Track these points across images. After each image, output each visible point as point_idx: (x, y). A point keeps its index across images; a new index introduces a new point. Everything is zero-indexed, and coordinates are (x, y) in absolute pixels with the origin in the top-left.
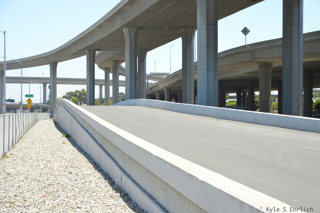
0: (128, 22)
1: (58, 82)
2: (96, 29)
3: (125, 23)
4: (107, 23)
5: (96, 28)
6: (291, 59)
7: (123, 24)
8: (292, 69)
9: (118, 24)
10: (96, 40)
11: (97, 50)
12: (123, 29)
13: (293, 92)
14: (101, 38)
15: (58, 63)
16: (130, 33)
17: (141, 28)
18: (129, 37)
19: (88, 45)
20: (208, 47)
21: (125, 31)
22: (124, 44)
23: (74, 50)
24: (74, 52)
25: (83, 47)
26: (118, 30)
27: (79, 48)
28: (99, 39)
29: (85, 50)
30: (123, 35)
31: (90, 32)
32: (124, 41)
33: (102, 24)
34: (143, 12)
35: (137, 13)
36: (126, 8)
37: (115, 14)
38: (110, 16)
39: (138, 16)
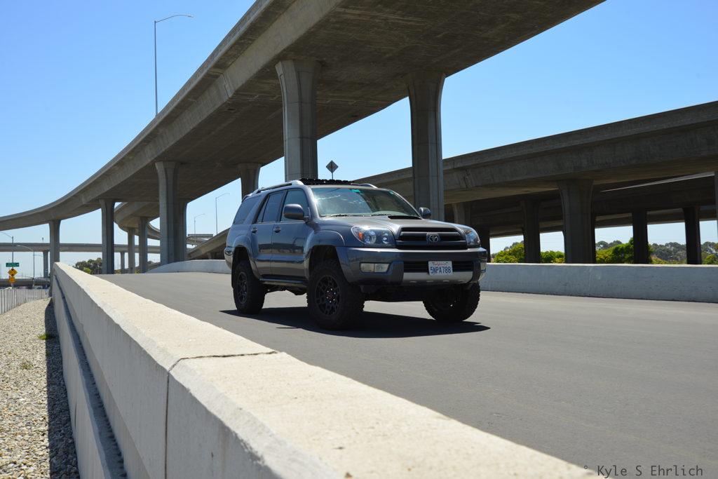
0: (164, 153)
1: (61, 249)
2: (116, 167)
3: (159, 154)
4: (131, 157)
5: (115, 165)
7: (155, 156)
9: (147, 157)
10: (116, 184)
11: (118, 201)
12: (156, 164)
14: (122, 180)
15: (62, 221)
16: (165, 169)
17: (182, 163)
18: (165, 177)
19: (104, 192)
20: (302, 174)
21: (159, 167)
22: (157, 191)
23: (84, 201)
24: (84, 203)
25: (97, 195)
26: (146, 166)
27: (91, 197)
28: (119, 182)
29: (100, 201)
30: (155, 174)
31: (107, 172)
32: (157, 185)
33: (123, 158)
34: (187, 134)
35: (179, 136)
36: (161, 130)
37: (143, 141)
38: (136, 144)
39: (179, 141)
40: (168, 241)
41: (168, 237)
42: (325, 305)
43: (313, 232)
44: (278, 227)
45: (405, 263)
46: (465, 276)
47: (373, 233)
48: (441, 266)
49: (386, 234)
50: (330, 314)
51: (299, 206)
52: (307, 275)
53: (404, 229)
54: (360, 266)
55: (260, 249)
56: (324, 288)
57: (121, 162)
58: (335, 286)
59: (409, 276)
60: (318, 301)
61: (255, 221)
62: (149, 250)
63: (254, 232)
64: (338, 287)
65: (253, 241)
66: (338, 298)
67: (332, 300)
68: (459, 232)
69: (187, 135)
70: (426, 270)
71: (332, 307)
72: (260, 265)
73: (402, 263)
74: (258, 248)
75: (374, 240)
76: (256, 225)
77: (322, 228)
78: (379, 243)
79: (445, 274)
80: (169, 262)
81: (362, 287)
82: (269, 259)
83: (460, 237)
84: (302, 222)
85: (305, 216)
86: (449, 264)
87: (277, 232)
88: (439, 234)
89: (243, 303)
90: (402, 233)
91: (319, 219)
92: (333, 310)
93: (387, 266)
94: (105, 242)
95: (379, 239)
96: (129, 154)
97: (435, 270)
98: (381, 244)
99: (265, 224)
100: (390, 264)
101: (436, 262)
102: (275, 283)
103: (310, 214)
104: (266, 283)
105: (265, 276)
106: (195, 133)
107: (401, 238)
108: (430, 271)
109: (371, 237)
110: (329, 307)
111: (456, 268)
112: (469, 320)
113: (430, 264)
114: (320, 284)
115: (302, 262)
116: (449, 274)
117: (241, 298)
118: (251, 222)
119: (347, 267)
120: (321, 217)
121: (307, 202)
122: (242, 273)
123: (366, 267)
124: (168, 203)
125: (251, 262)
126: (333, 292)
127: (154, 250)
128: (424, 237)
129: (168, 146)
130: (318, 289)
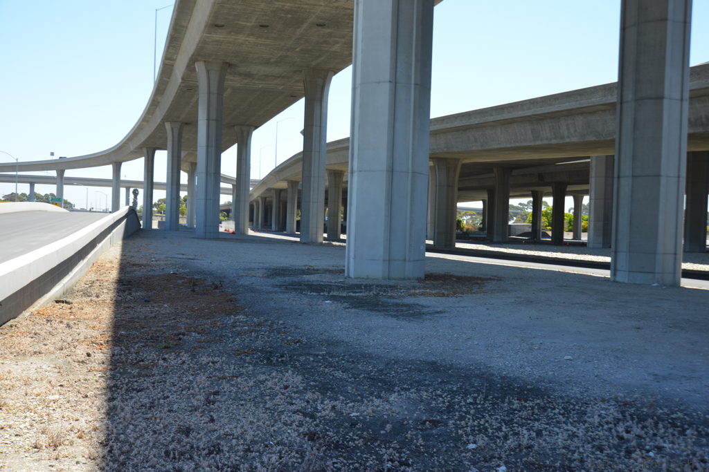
1: (122, 184)
4: (149, 116)
6: (310, 164)
8: (311, 176)
13: (311, 203)
15: (122, 163)
16: (172, 129)
19: (141, 142)
20: (207, 146)
21: (168, 126)
26: (159, 124)
30: (165, 131)
31: (139, 126)
33: (146, 117)
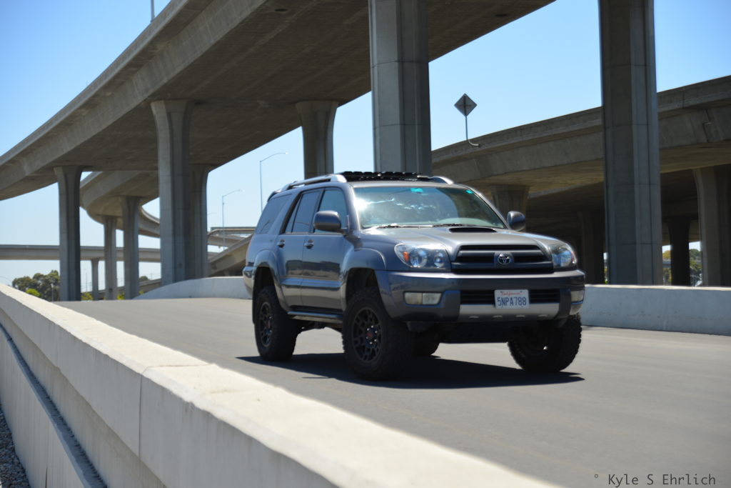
0: (165, 85)
2: (83, 110)
3: (157, 87)
4: (109, 94)
5: (81, 107)
6: (630, 156)
7: (151, 92)
8: (633, 184)
9: (138, 92)
10: (83, 140)
11: (87, 168)
12: (153, 105)
13: (638, 247)
14: (94, 134)
16: (169, 115)
17: (198, 103)
18: (167, 126)
19: (61, 154)
21: (158, 110)
22: (155, 150)
23: (28, 171)
24: (27, 174)
25: (49, 160)
27: (40, 163)
28: (88, 137)
29: (55, 169)
30: (151, 123)
31: (66, 119)
32: (154, 140)
33: (95, 96)
34: (206, 53)
35: (192, 57)
36: (160, 46)
37: (130, 65)
38: (117, 71)
39: (192, 65)
40: (175, 243)
41: (174, 234)
42: (364, 347)
43: (352, 248)
44: (310, 241)
45: (463, 292)
46: (550, 309)
47: (422, 253)
48: (511, 296)
49: (441, 255)
50: (370, 359)
51: (336, 214)
52: (343, 307)
53: (464, 247)
54: (404, 296)
55: (288, 269)
56: (363, 324)
57: (91, 101)
58: (377, 322)
59: (466, 309)
60: (356, 342)
61: (283, 231)
62: (141, 256)
63: (281, 246)
64: (379, 324)
65: (279, 259)
66: (379, 338)
67: (373, 341)
68: (543, 250)
69: (205, 56)
70: (491, 300)
71: (373, 350)
72: (289, 292)
73: (458, 292)
74: (285, 269)
75: (424, 261)
76: (283, 236)
77: (365, 244)
78: (430, 267)
79: (520, 307)
80: (176, 279)
81: (409, 324)
82: (299, 284)
83: (544, 257)
84: (338, 235)
85: (343, 228)
86: (525, 294)
87: (309, 247)
88: (512, 253)
89: (267, 346)
90: (461, 252)
91: (360, 232)
92: (373, 353)
93: (438, 296)
94: (65, 243)
95: (431, 260)
96: (106, 87)
97: (504, 302)
98: (432, 267)
99: (295, 235)
100: (442, 293)
101: (506, 291)
102: (307, 317)
103: (349, 224)
104: (297, 318)
105: (295, 308)
106: (220, 50)
107: (460, 258)
108: (497, 303)
109: (420, 259)
110: (369, 350)
111: (536, 297)
112: (568, 370)
113: (498, 294)
114: (358, 320)
115: (337, 289)
116: (524, 307)
117: (265, 338)
118: (278, 232)
119: (389, 297)
120: (363, 228)
121: (347, 208)
122: (266, 303)
123: (414, 298)
124: (173, 174)
125: (277, 288)
126: (374, 329)
127: (150, 255)
128: (490, 258)
129: (173, 74)
130: (355, 324)
